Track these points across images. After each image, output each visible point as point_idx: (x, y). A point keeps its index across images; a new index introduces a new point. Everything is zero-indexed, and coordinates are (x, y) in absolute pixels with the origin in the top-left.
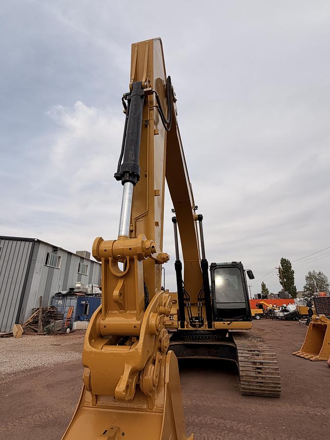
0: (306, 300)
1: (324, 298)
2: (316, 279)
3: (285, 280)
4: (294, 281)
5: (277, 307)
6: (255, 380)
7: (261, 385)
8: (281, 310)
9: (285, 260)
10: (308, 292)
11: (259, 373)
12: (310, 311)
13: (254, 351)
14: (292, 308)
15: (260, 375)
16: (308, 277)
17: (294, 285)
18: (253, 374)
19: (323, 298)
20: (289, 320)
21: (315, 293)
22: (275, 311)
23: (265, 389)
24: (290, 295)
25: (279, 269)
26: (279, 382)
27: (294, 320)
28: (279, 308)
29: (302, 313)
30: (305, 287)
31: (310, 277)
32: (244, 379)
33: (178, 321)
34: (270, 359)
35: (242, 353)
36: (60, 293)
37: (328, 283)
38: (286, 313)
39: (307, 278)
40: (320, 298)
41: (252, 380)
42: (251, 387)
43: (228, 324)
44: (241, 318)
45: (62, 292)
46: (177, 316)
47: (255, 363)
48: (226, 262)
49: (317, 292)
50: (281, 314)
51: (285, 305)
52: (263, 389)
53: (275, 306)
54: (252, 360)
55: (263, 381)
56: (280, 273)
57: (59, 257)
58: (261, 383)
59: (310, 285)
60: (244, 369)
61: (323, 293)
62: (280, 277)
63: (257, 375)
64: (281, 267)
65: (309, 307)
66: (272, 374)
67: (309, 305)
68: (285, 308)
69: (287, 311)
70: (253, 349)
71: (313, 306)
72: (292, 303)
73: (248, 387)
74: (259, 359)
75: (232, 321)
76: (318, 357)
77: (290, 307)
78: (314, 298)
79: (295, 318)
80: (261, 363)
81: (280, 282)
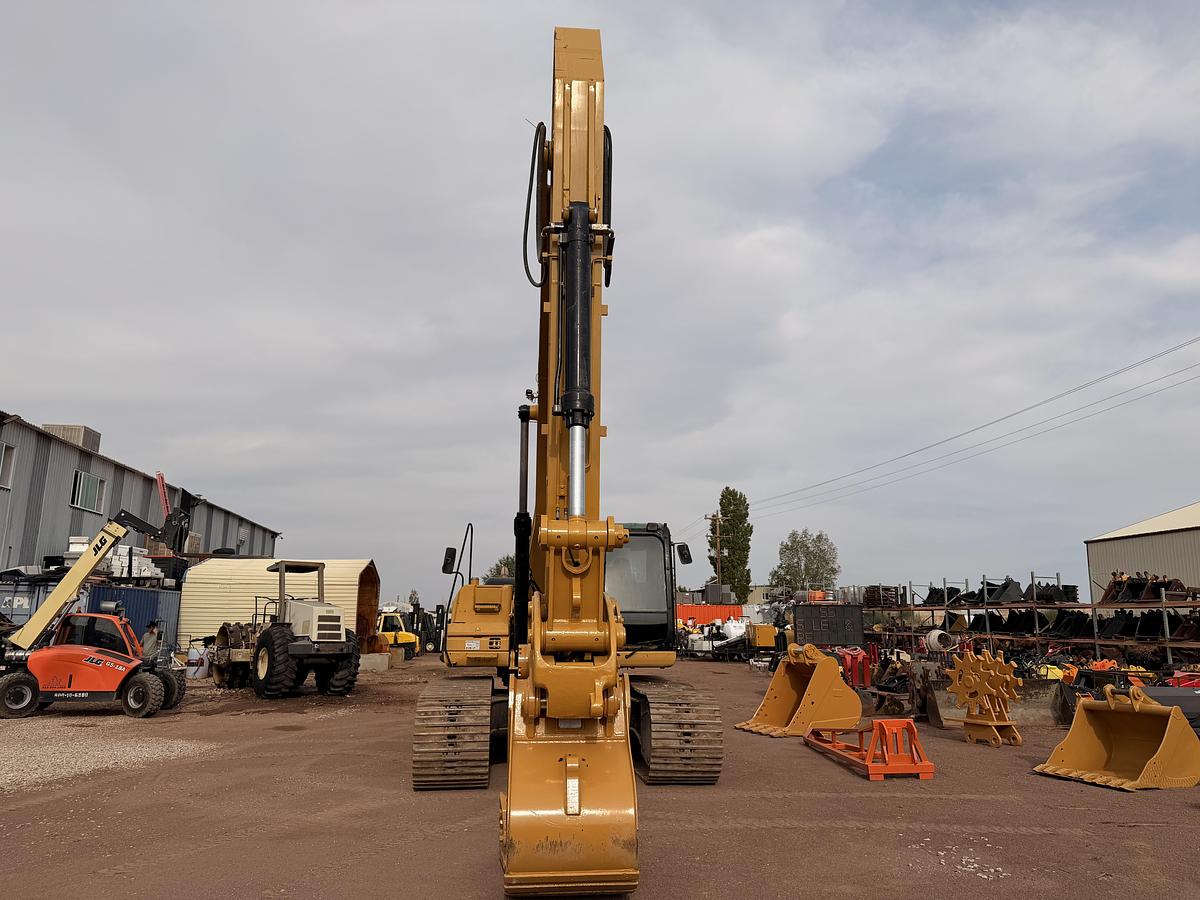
0: (776, 609)
1: (820, 606)
2: (808, 554)
3: (726, 552)
4: (746, 557)
5: (694, 626)
6: (677, 755)
7: (688, 762)
8: (706, 633)
9: (733, 494)
10: (779, 590)
11: (688, 742)
12: (781, 640)
13: (680, 704)
14: (735, 629)
15: (688, 746)
16: (786, 547)
17: (747, 568)
18: (676, 744)
19: (815, 606)
20: (723, 660)
21: (799, 593)
22: (691, 636)
23: (694, 769)
24: (733, 595)
25: (714, 519)
26: (719, 756)
27: (735, 661)
28: (702, 628)
29: (760, 642)
30: (774, 574)
31: (794, 547)
32: (658, 754)
33: (509, 651)
34: (710, 718)
35: (658, 709)
36: (17, 573)
37: (836, 566)
38: (717, 643)
39: (785, 550)
40: (810, 605)
41: (673, 755)
42: (669, 768)
43: (627, 657)
44: (654, 644)
45: (22, 569)
46: (508, 638)
47: (680, 725)
48: (633, 522)
49: (803, 588)
50: (707, 646)
51: (718, 622)
52: (690, 768)
53: (690, 623)
54: (677, 721)
55: (692, 755)
56: (713, 531)
57: (9, 449)
58: (689, 758)
59: (789, 569)
60: (661, 736)
61: (819, 594)
62: (713, 545)
63: (683, 746)
64: (720, 516)
65: (780, 627)
66: (709, 742)
67: (780, 622)
68: (718, 628)
69: (722, 637)
70: (680, 701)
71: (788, 626)
72: (738, 616)
73: (663, 767)
74: (691, 717)
75: (634, 651)
76: (786, 729)
77: (731, 626)
78: (795, 606)
79: (739, 656)
80: (693, 725)
81: (711, 558)
